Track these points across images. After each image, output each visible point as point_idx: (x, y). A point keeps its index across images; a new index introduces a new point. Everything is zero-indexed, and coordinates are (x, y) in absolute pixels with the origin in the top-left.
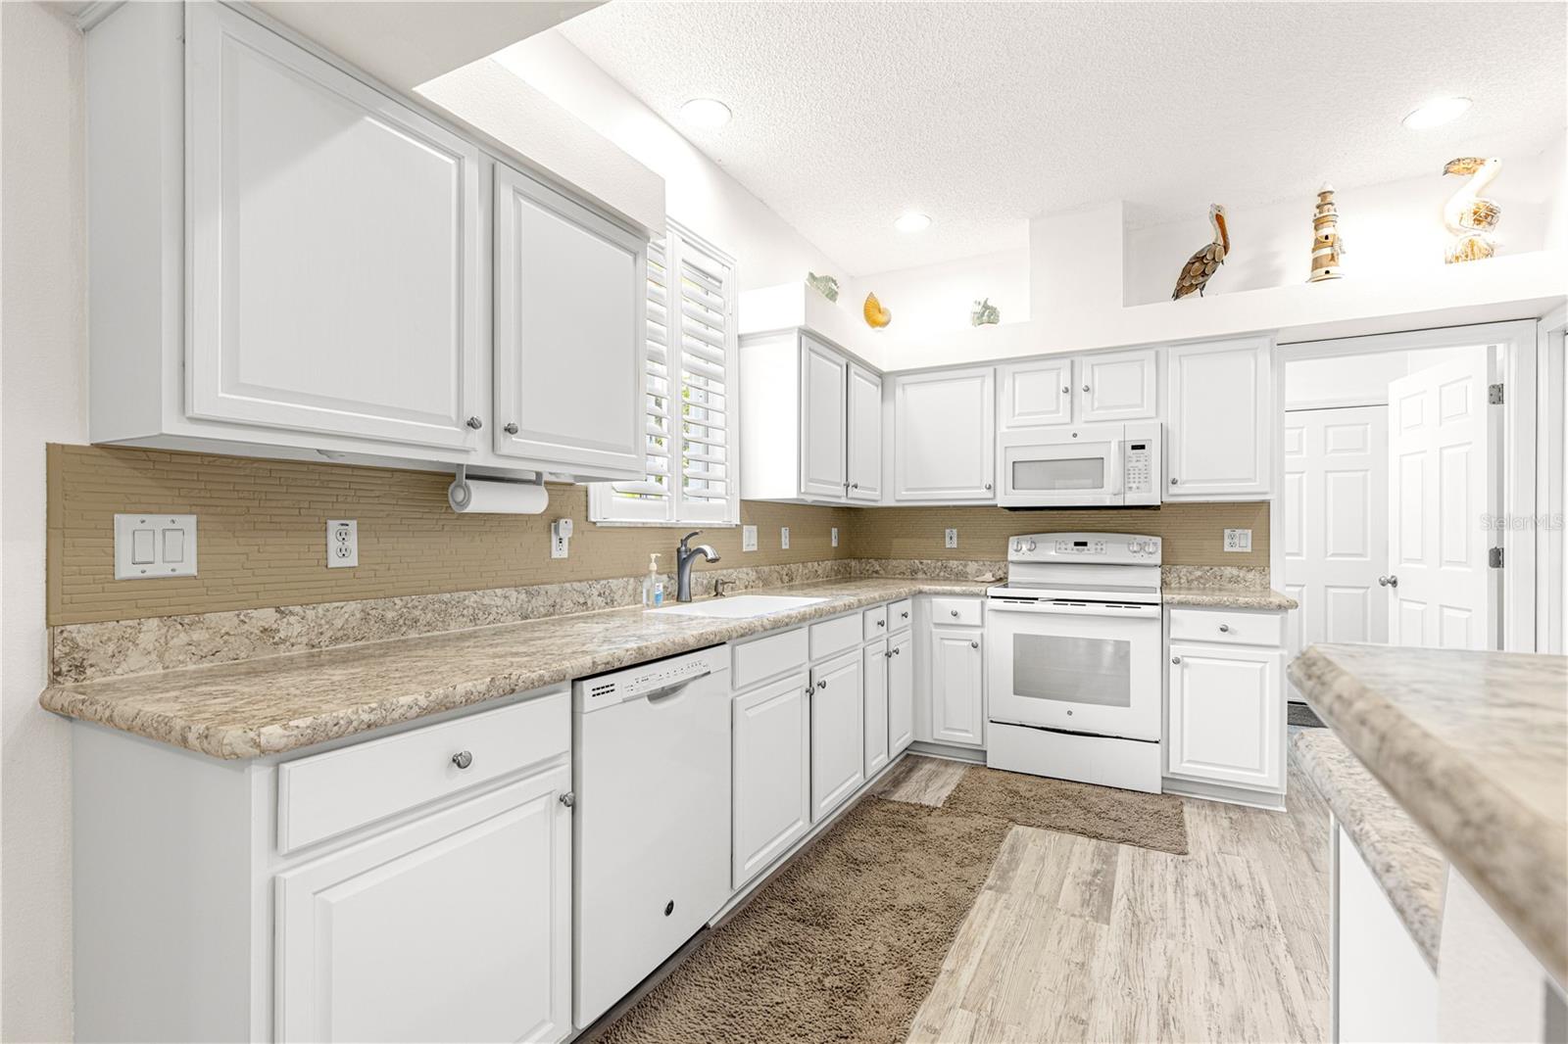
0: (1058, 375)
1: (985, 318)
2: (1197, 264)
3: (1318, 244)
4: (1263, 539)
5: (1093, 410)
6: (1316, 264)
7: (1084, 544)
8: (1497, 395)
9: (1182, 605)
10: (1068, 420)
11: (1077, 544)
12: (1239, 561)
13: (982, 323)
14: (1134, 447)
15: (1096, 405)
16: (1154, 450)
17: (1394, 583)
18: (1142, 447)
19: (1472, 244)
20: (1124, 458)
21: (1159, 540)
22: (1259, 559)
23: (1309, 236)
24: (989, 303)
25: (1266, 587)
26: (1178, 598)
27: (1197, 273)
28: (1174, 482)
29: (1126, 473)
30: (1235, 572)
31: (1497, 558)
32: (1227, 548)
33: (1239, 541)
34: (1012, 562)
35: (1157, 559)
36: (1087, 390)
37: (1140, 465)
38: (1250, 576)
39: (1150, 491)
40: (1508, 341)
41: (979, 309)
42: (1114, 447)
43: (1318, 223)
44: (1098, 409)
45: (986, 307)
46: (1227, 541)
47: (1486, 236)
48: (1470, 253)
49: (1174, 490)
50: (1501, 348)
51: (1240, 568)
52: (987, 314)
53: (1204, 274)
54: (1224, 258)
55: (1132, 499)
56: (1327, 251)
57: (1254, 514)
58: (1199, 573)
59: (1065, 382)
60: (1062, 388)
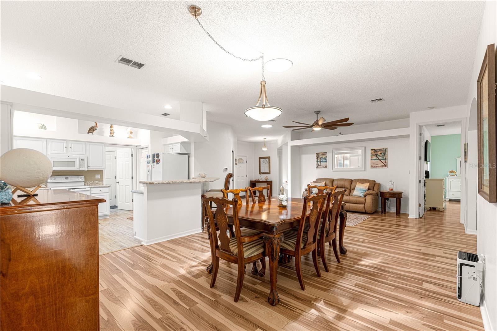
0: (64, 144)
1: (43, 128)
2: (92, 129)
3: (111, 130)
4: (102, 176)
5: (72, 152)
6: (111, 133)
7: (68, 178)
8: (132, 155)
9: (94, 188)
10: (66, 153)
11: (66, 178)
12: (98, 180)
13: (42, 129)
14: (81, 160)
15: (73, 151)
16: (85, 161)
17: (118, 183)
18: (83, 160)
19: (130, 136)
20: (79, 161)
21: (84, 177)
22: (102, 179)
23: (110, 129)
24: (44, 125)
25: (103, 184)
26: (93, 186)
27: (92, 130)
28: (89, 166)
29: (80, 164)
30: (97, 182)
31: (132, 178)
32: (96, 178)
33: (98, 177)
34: (49, 183)
35: (84, 180)
36: (71, 148)
37: (83, 163)
38: (100, 182)
39: (85, 168)
40: (133, 148)
41: (42, 126)
42: (78, 159)
43: (111, 127)
44: (73, 152)
45: (43, 125)
46: (96, 177)
47: (132, 136)
48: (130, 137)
49: (89, 168)
50: (132, 149)
51: (98, 181)
52: (44, 127)
53: (93, 131)
54: (97, 129)
55: (81, 169)
56: (112, 132)
57: (100, 172)
58: (91, 183)
59: (65, 145)
60: (65, 147)
